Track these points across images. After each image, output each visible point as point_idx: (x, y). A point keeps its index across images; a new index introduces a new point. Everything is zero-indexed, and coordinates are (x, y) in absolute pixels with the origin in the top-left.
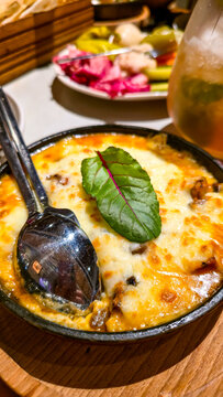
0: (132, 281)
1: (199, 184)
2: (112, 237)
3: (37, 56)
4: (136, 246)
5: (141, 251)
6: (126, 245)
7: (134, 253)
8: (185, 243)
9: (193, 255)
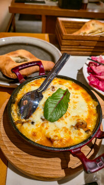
0: (33, 123)
1: (81, 124)
2: (43, 110)
3: (92, 52)
4: (44, 118)
5: (43, 120)
6: (42, 115)
7: (41, 118)
8: (55, 131)
9: (52, 134)
